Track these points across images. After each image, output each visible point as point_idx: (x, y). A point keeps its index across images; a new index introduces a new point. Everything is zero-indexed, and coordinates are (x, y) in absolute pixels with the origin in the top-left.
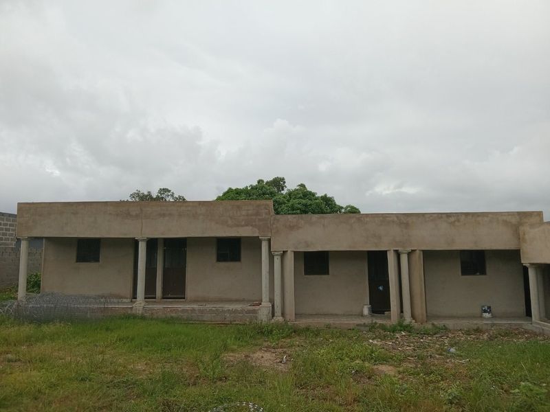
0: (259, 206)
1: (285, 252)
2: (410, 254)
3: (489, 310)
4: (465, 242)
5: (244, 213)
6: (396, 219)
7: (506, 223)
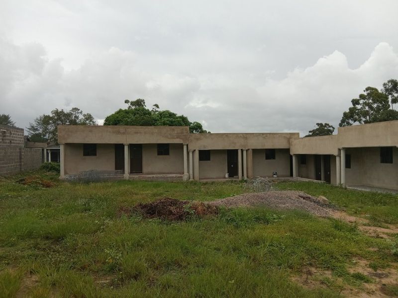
0: (183, 129)
1: (195, 150)
2: (247, 151)
3: (276, 174)
4: (269, 145)
5: (176, 132)
6: (242, 136)
7: (285, 137)
